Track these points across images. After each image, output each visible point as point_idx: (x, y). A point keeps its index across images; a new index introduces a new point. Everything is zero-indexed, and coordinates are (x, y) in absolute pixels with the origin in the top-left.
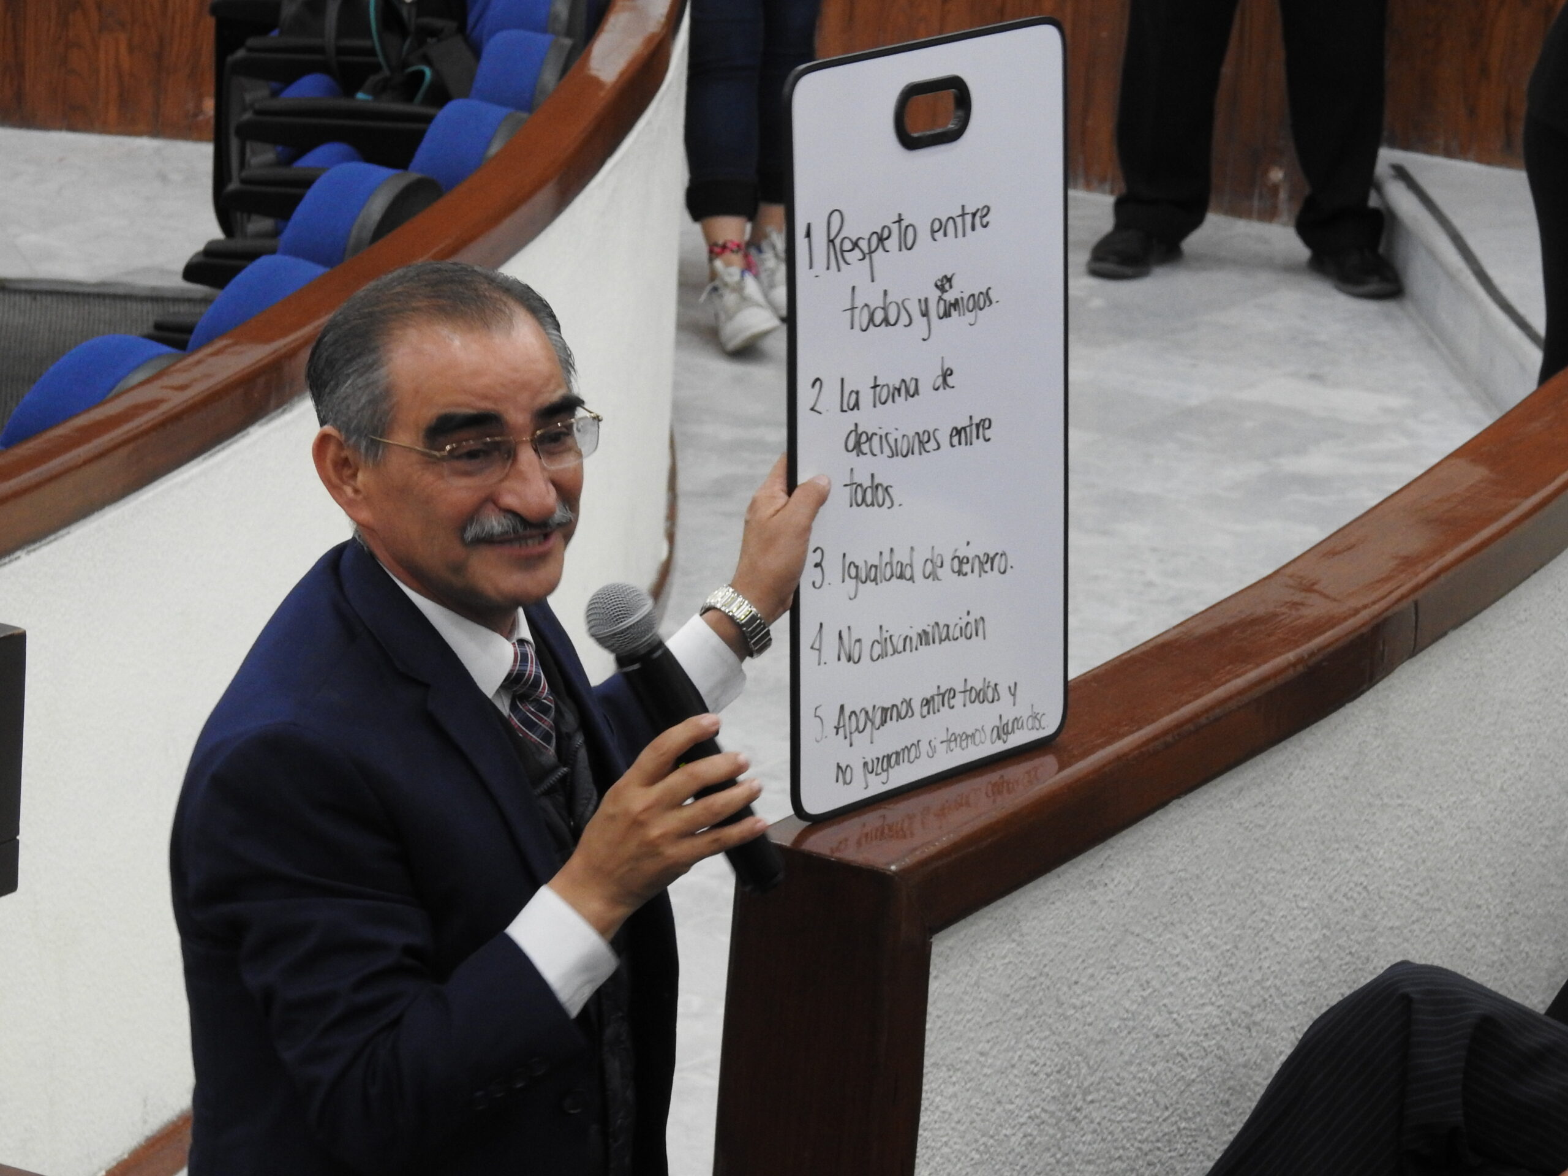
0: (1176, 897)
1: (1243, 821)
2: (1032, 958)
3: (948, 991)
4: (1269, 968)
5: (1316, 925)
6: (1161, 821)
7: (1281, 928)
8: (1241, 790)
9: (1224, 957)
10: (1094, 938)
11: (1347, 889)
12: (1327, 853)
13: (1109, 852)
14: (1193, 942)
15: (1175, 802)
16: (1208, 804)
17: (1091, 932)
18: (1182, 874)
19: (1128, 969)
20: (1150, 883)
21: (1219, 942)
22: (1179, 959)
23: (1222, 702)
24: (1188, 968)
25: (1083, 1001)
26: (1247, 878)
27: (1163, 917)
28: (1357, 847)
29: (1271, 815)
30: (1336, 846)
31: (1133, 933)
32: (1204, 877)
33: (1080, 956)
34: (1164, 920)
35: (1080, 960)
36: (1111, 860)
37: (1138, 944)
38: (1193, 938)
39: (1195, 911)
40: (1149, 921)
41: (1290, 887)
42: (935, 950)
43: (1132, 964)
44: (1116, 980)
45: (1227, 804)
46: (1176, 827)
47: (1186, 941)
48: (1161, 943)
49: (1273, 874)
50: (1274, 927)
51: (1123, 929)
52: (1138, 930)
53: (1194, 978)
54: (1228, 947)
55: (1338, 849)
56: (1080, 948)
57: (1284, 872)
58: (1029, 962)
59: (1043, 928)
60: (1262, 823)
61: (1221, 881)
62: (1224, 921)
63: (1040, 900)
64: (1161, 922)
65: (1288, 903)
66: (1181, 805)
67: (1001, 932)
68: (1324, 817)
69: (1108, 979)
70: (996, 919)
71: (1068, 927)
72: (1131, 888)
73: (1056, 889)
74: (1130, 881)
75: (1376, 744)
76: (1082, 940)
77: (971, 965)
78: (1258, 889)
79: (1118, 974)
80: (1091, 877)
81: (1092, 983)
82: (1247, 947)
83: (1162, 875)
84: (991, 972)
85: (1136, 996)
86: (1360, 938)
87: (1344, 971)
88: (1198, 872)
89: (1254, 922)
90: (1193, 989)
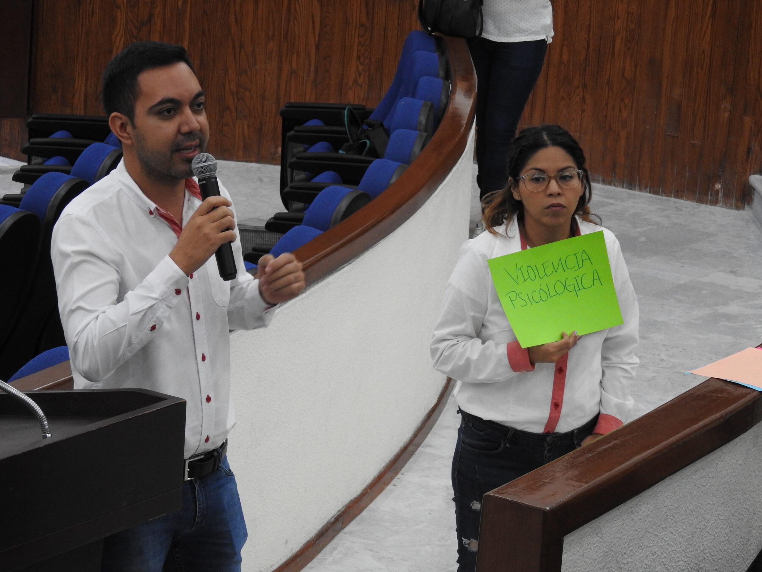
0: (668, 517)
1: (696, 484)
2: (606, 544)
3: (570, 558)
4: (707, 545)
5: (727, 526)
6: (661, 485)
7: (712, 528)
8: (696, 471)
9: (688, 541)
10: (633, 535)
11: (740, 511)
12: (732, 496)
13: (640, 498)
14: (674, 535)
15: (668, 478)
16: (682, 477)
17: (631, 532)
18: (670, 507)
19: (647, 547)
20: (657, 511)
21: (685, 535)
22: (668, 542)
23: (688, 435)
24: (672, 546)
25: (627, 561)
26: (698, 508)
27: (662, 525)
28: (745, 493)
29: (708, 481)
30: (736, 493)
31: (649, 532)
32: (680, 508)
33: (627, 542)
34: (663, 526)
35: (626, 544)
36: (641, 502)
37: (651, 537)
38: (675, 534)
39: (675, 522)
40: (656, 527)
41: (716, 511)
42: (565, 542)
43: (649, 545)
44: (642, 552)
45: (690, 477)
46: (668, 487)
47: (671, 535)
48: (661, 536)
49: (709, 505)
50: (709, 528)
51: (645, 530)
52: (651, 531)
53: (675, 550)
54: (690, 537)
55: (737, 494)
56: (626, 539)
57: (714, 505)
58: (605, 546)
59: (611, 531)
60: (704, 484)
61: (687, 510)
62: (688, 526)
63: (610, 519)
64: (661, 527)
65: (715, 518)
66: (670, 478)
67: (593, 533)
68: (731, 481)
69: (639, 551)
70: (591, 528)
71: (622, 530)
72: (649, 514)
73: (617, 514)
74: (648, 510)
75: (753, 450)
76: (628, 535)
77: (581, 547)
78: (703, 512)
79: (643, 549)
80: (632, 509)
81: (631, 554)
82: (698, 537)
83: (662, 507)
84: (589, 550)
85: (650, 558)
86: (745, 531)
87: (738, 545)
88: (677, 506)
89: (700, 526)
90: (674, 555)
